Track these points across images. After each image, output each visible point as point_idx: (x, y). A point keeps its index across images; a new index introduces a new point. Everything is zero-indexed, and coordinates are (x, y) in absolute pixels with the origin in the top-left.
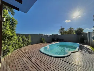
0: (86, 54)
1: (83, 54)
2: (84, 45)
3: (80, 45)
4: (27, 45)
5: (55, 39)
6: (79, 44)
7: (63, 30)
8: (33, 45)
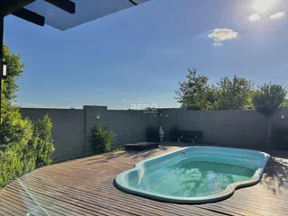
0: (282, 188)
1: (274, 191)
2: (284, 160)
3: (270, 159)
4: (37, 166)
5: (162, 132)
6: (266, 155)
7: (199, 87)
8: (64, 164)
